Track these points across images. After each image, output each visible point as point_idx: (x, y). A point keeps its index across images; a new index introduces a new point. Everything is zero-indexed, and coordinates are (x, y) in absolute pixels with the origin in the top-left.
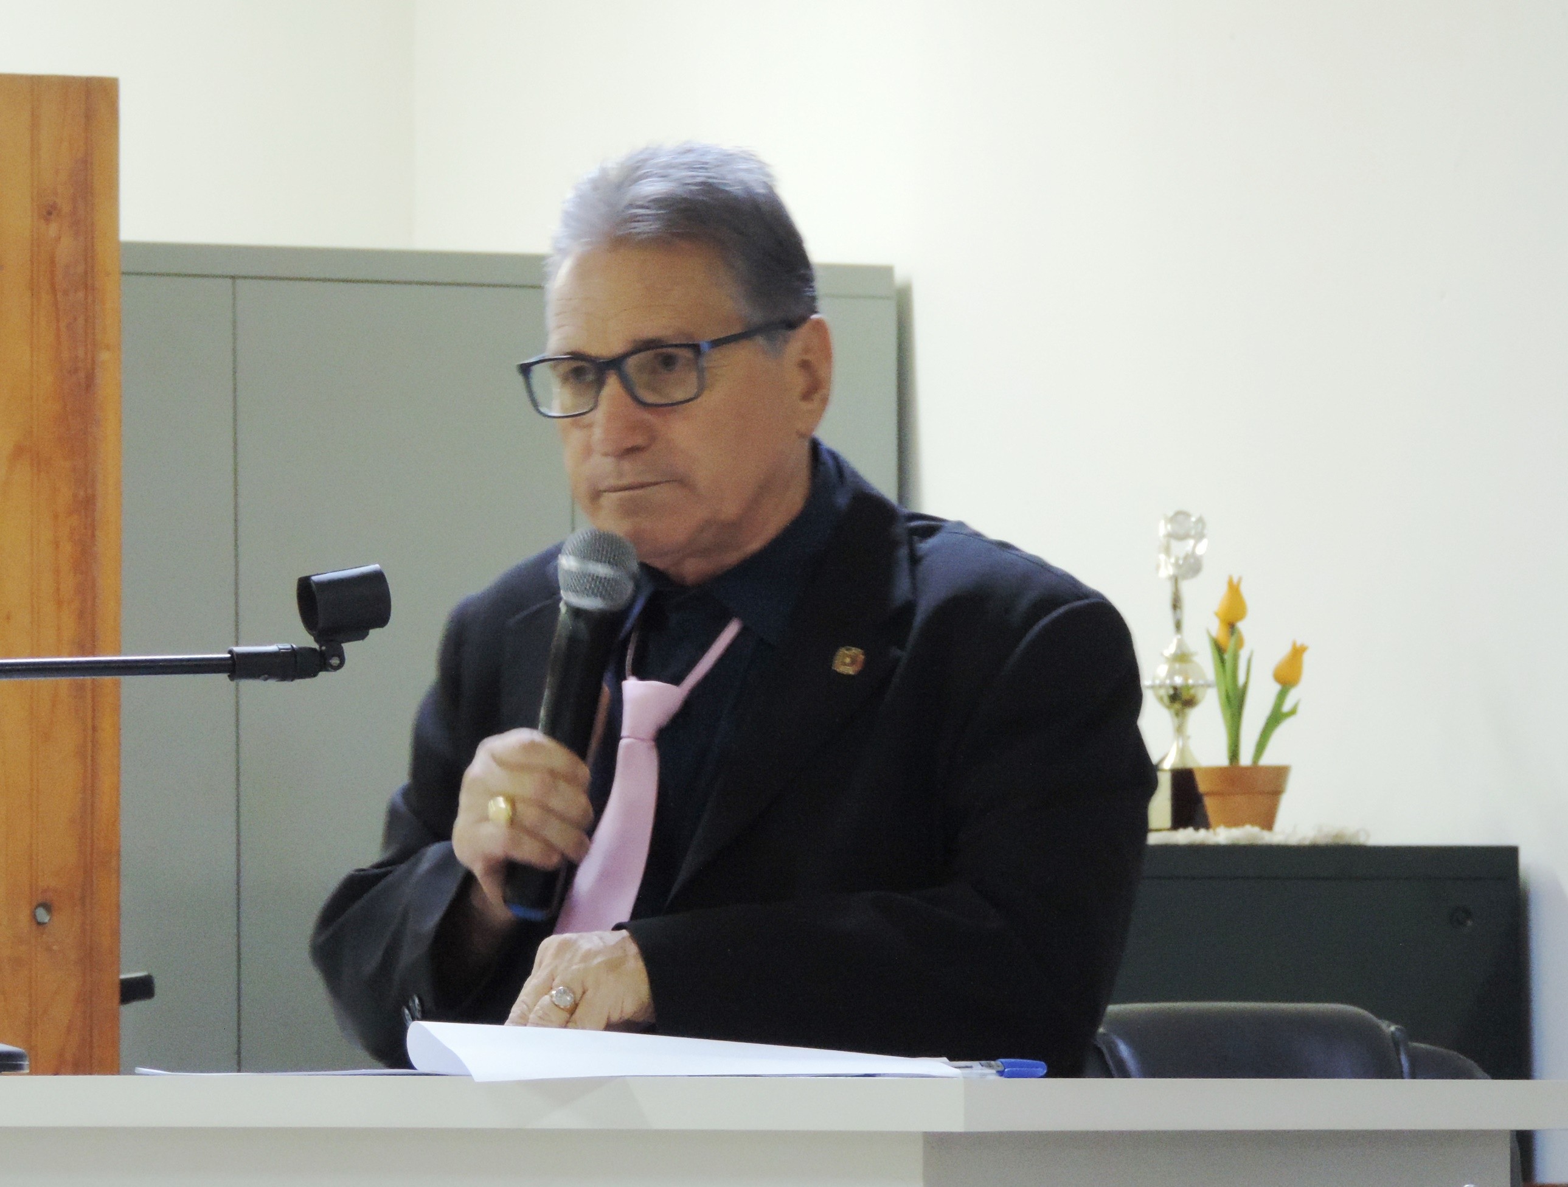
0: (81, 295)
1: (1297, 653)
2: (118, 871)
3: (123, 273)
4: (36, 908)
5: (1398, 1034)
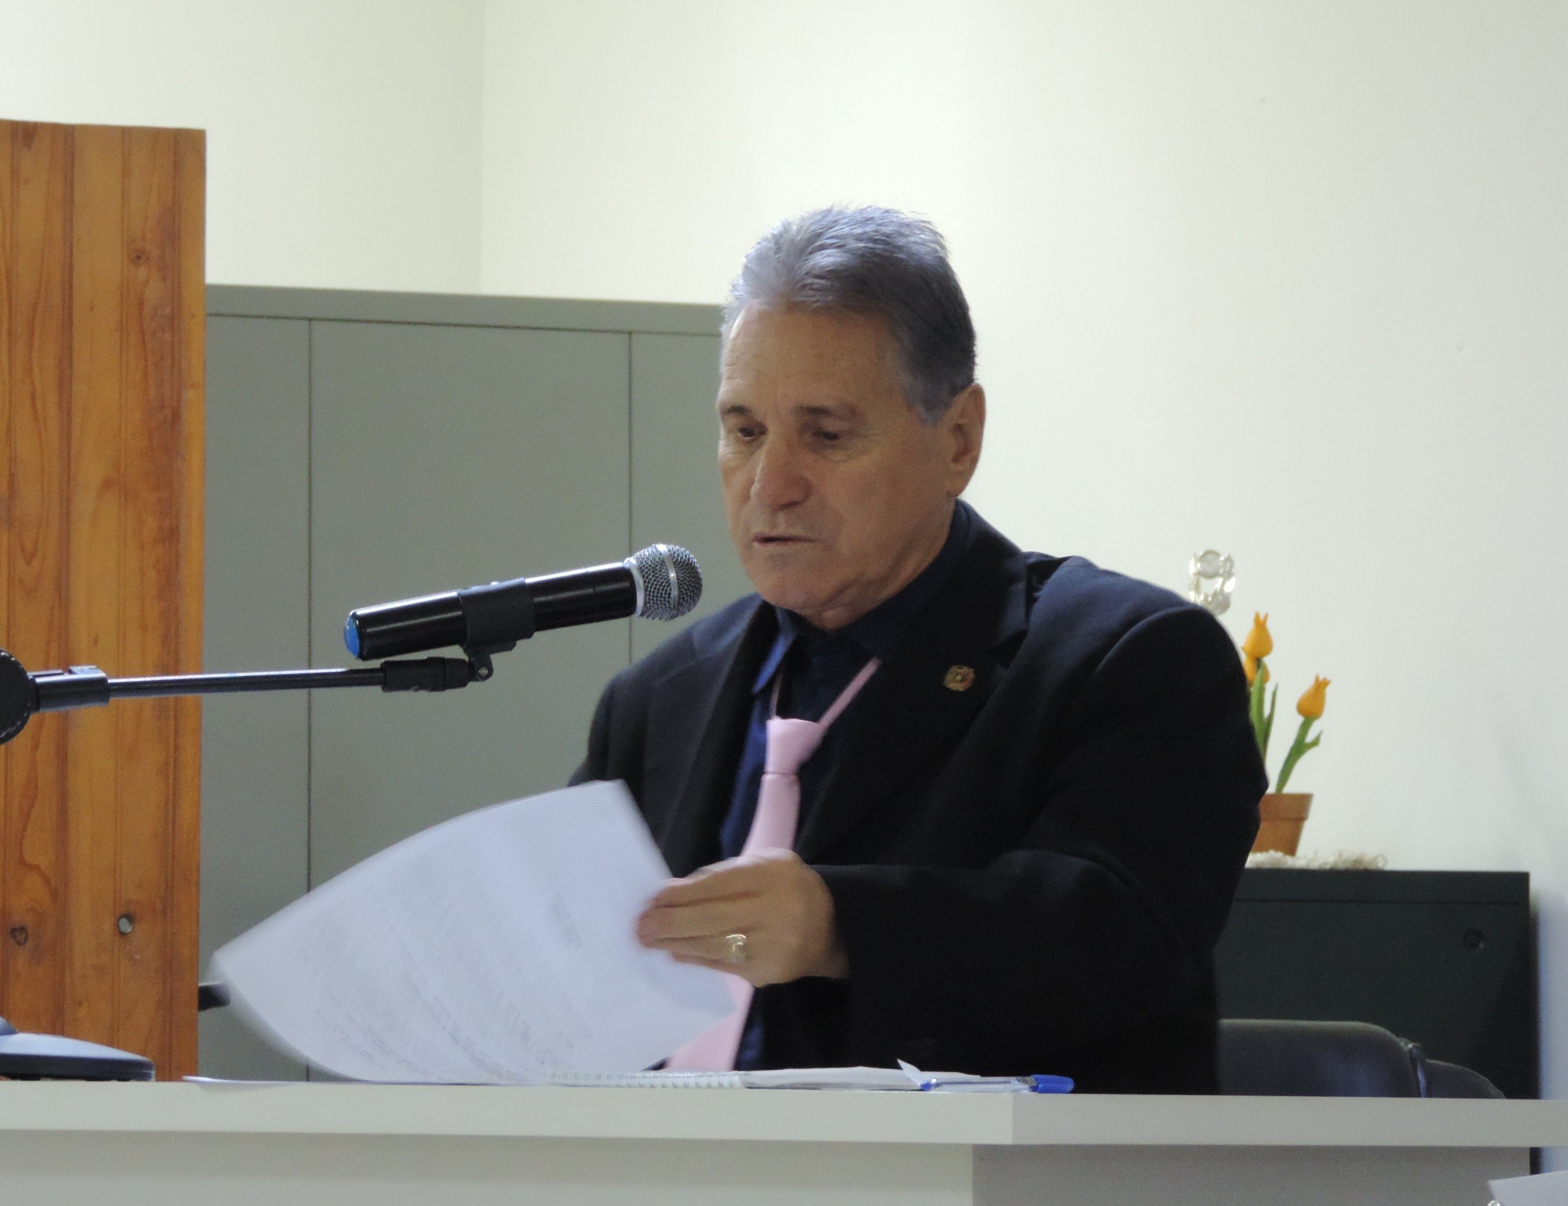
0: (168, 336)
1: (1320, 686)
2: (197, 883)
3: (210, 315)
4: (119, 919)
5: (1415, 1051)
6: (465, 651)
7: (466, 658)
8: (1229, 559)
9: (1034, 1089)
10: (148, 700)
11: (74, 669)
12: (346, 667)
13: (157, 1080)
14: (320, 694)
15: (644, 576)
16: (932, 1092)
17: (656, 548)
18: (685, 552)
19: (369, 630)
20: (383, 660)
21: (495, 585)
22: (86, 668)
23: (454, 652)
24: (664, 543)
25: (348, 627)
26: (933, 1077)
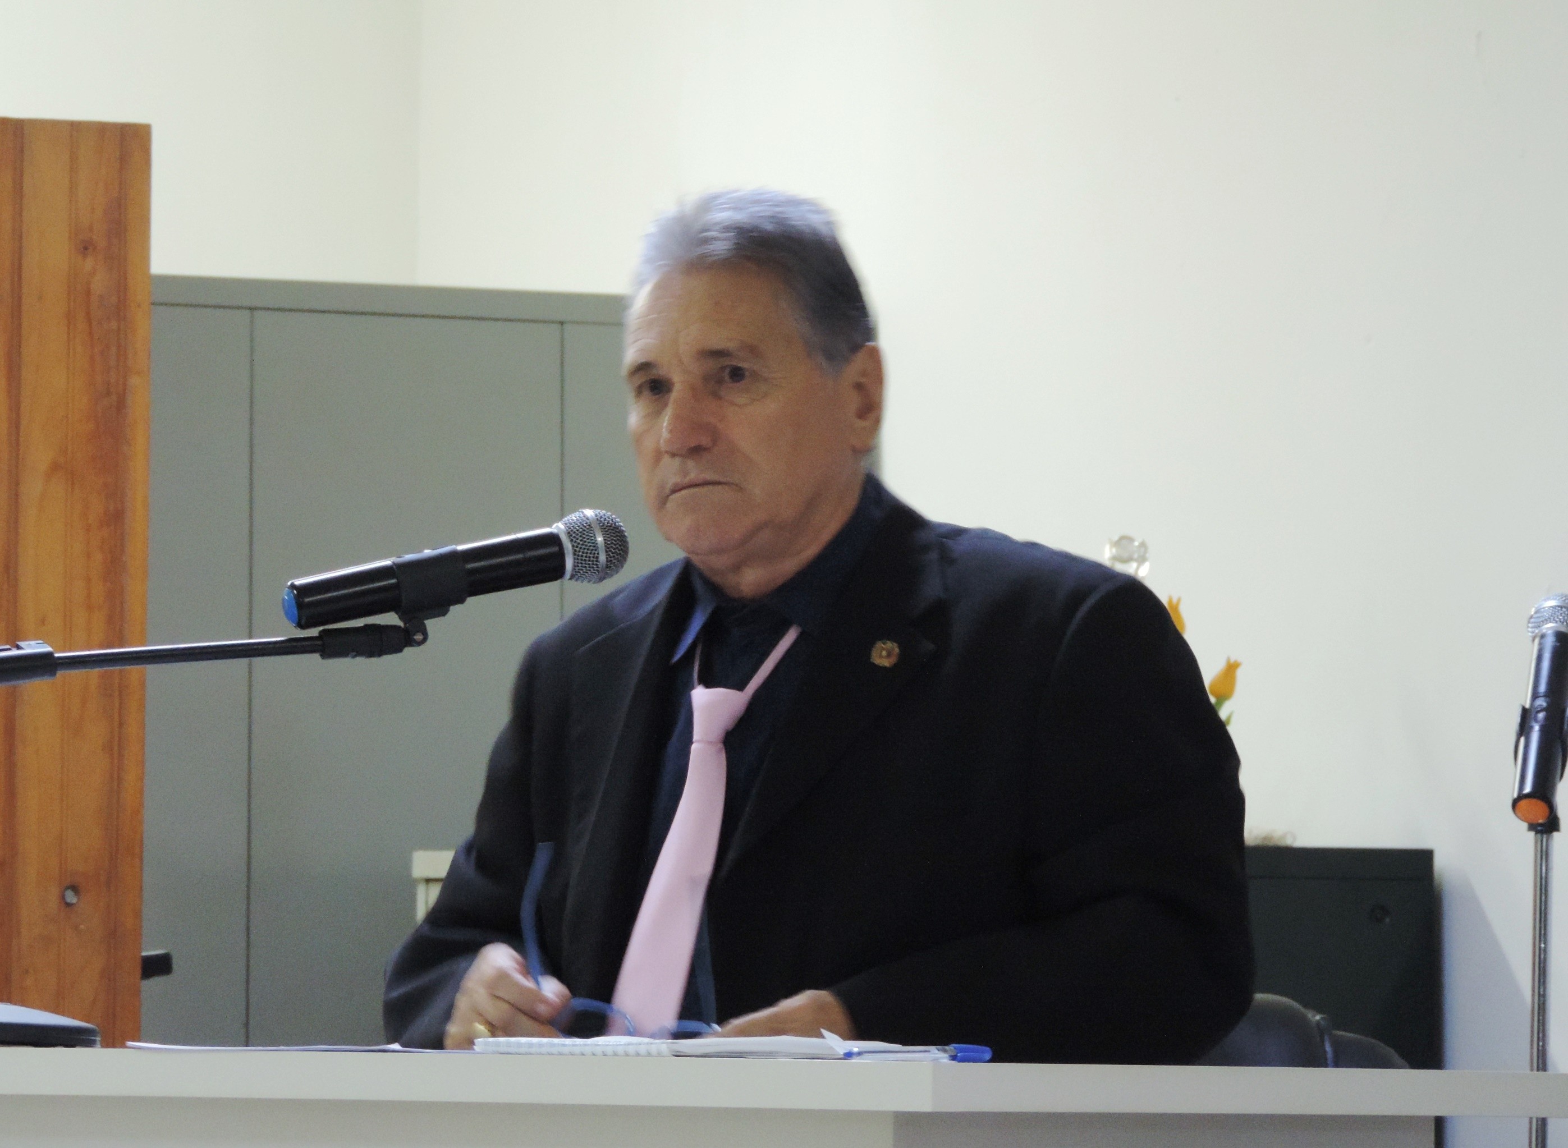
0: (114, 324)
1: (1231, 667)
2: (141, 855)
3: (153, 304)
4: (65, 890)
5: (1322, 1023)
6: (401, 618)
7: (401, 624)
8: (1143, 545)
9: (954, 1058)
10: (94, 673)
11: (21, 644)
12: (285, 636)
13: (103, 1047)
14: (261, 663)
15: (572, 540)
16: (855, 1060)
17: (583, 512)
18: (611, 516)
19: (307, 600)
20: (321, 628)
21: (428, 553)
22: (33, 643)
23: (390, 619)
24: (590, 508)
25: (286, 597)
26: (856, 1046)
